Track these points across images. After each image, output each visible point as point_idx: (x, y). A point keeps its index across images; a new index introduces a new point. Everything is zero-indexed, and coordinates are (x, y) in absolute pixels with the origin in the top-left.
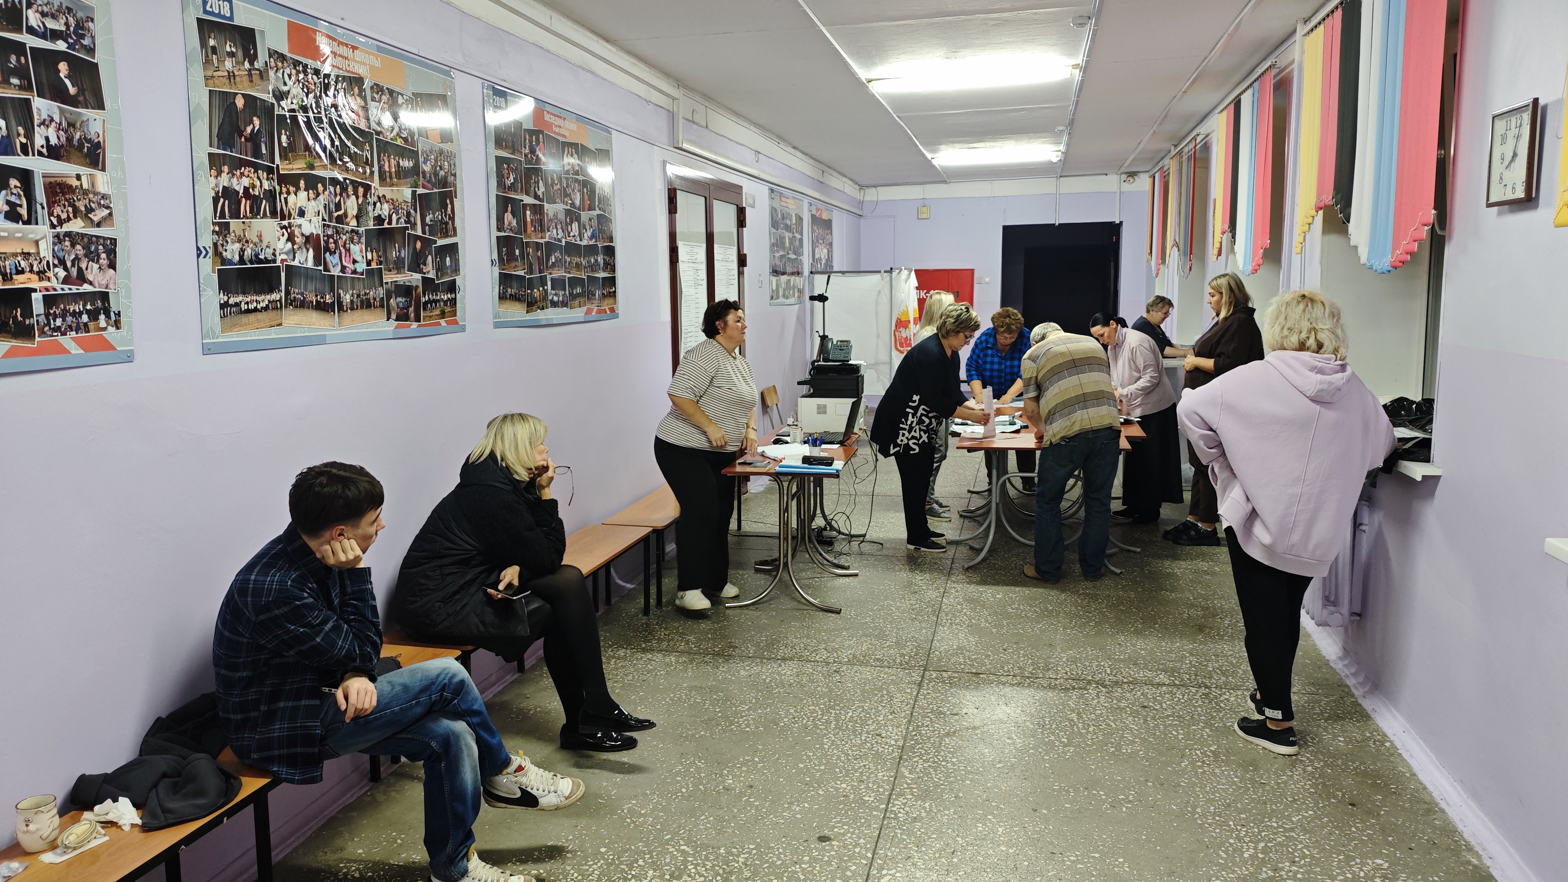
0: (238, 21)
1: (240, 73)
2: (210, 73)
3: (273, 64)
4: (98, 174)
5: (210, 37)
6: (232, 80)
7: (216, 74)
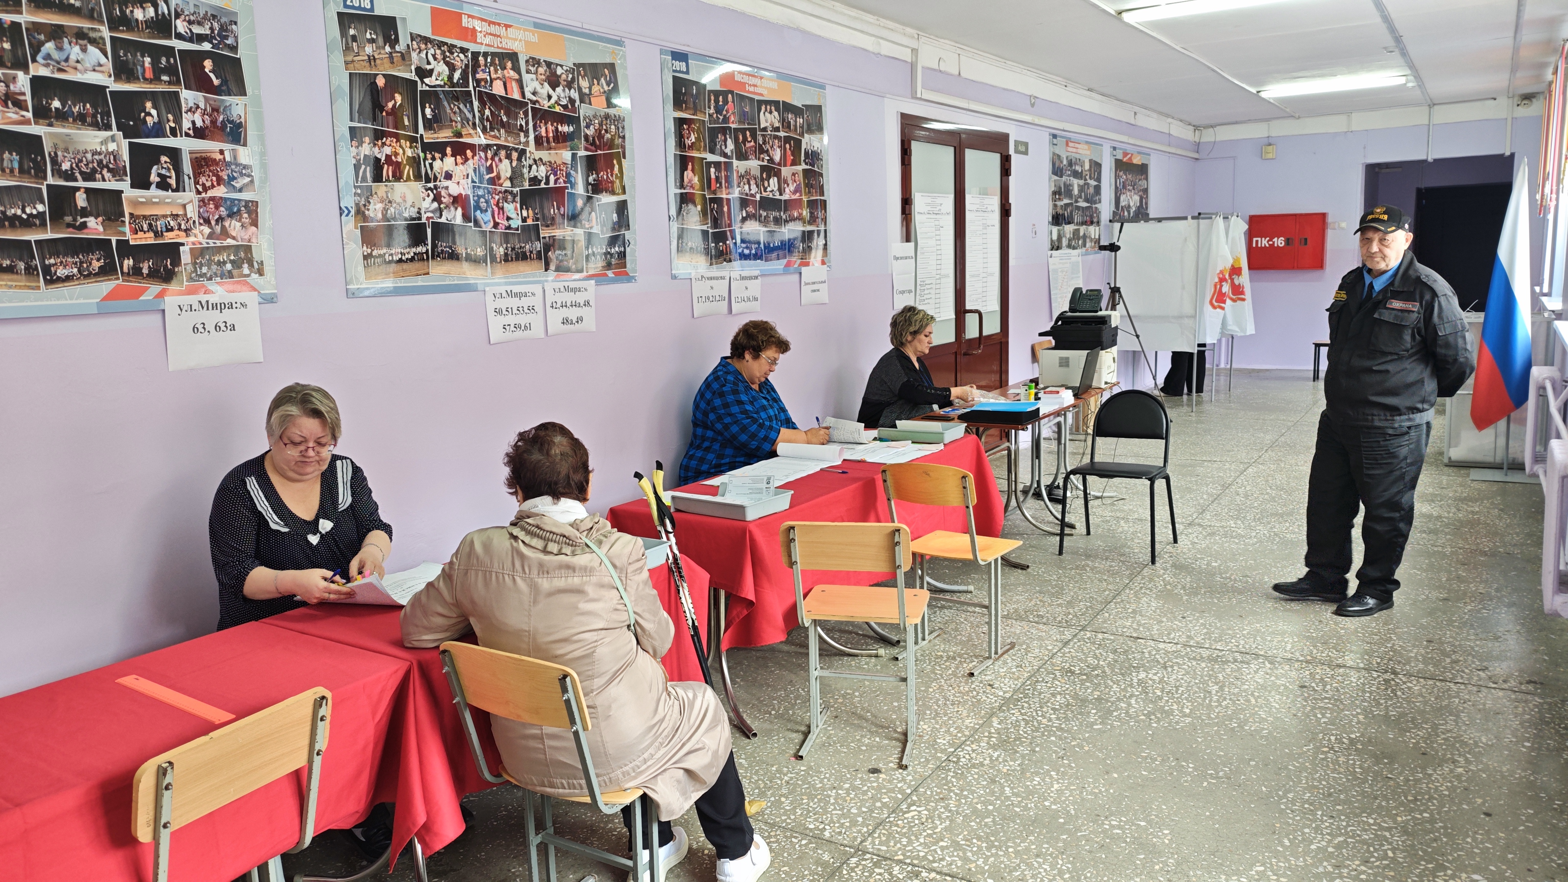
0: (378, 12)
1: (381, 56)
2: (350, 58)
3: (415, 46)
4: (240, 149)
5: (350, 27)
6: (373, 63)
7: (356, 59)
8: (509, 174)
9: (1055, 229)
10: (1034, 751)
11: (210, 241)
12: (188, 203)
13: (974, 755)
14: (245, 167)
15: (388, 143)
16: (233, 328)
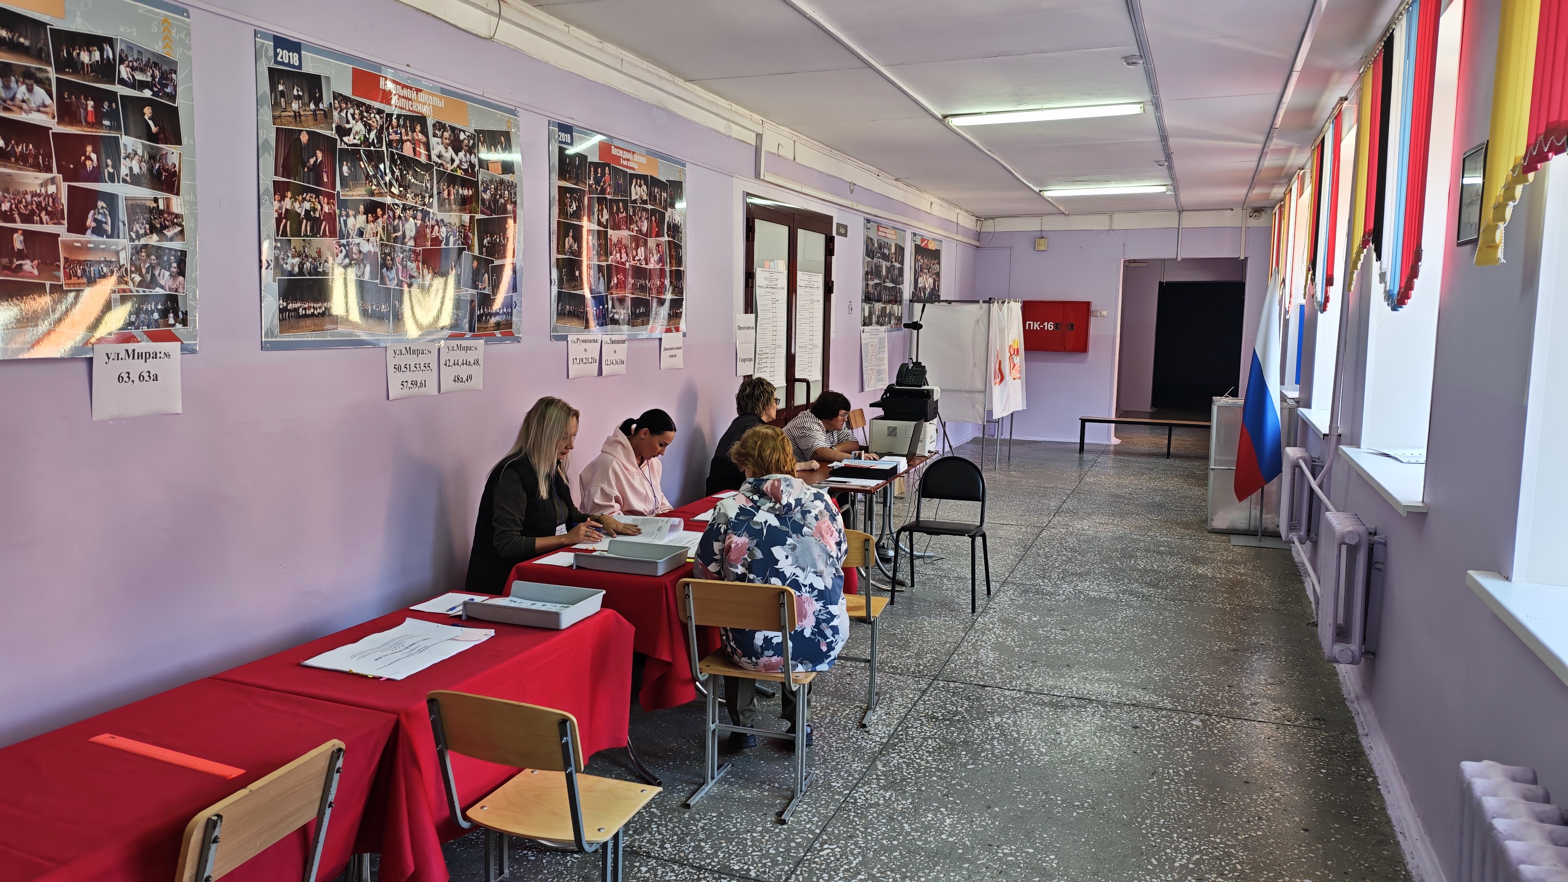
0: (305, 69)
1: (306, 113)
2: (277, 113)
3: (337, 105)
4: (174, 198)
5: (279, 83)
6: (298, 120)
7: (284, 114)
8: (413, 234)
9: (867, 307)
10: (921, 790)
11: (140, 289)
12: (122, 249)
13: (868, 796)
14: (177, 216)
15: (308, 198)
16: (156, 378)
